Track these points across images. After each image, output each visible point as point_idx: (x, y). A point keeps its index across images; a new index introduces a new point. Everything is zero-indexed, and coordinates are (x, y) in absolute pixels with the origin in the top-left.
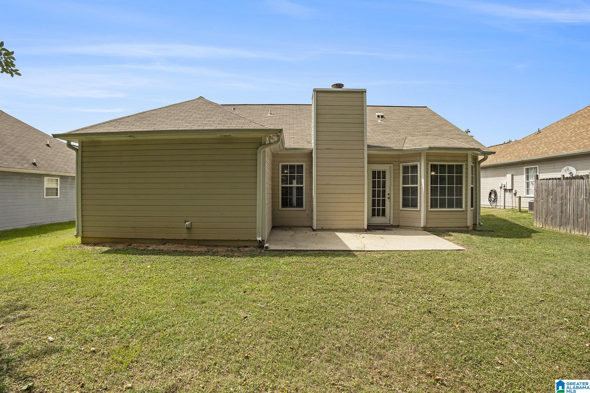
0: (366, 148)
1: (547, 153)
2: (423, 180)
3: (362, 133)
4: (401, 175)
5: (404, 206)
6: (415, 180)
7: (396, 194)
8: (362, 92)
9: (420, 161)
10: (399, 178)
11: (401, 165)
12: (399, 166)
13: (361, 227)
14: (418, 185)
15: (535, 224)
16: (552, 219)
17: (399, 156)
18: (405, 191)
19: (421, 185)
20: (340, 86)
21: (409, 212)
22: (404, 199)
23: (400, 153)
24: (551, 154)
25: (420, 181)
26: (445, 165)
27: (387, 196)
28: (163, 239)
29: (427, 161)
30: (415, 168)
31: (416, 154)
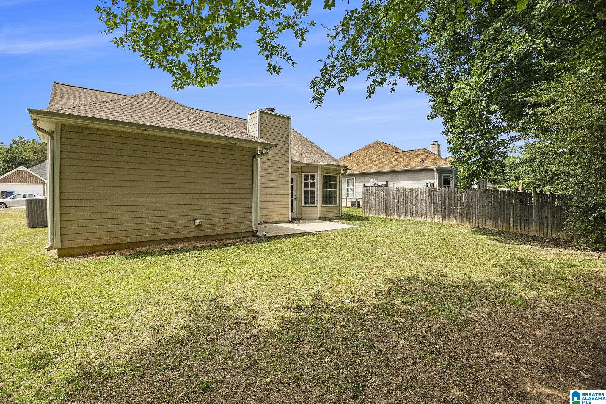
0: (290, 161)
1: (361, 170)
2: (319, 186)
3: (288, 149)
4: (303, 182)
5: (305, 204)
6: (313, 185)
7: (300, 195)
8: (289, 118)
9: (317, 172)
10: (302, 183)
11: (303, 174)
12: (302, 174)
13: (287, 219)
14: (316, 189)
15: (363, 214)
16: (374, 210)
17: (301, 168)
18: (306, 192)
19: (317, 189)
20: (272, 109)
21: (309, 208)
22: (305, 199)
23: (304, 165)
24: (363, 171)
25: (317, 186)
26: (329, 176)
27: (294, 196)
28: (172, 239)
29: (321, 172)
30: (313, 177)
31: (315, 168)
